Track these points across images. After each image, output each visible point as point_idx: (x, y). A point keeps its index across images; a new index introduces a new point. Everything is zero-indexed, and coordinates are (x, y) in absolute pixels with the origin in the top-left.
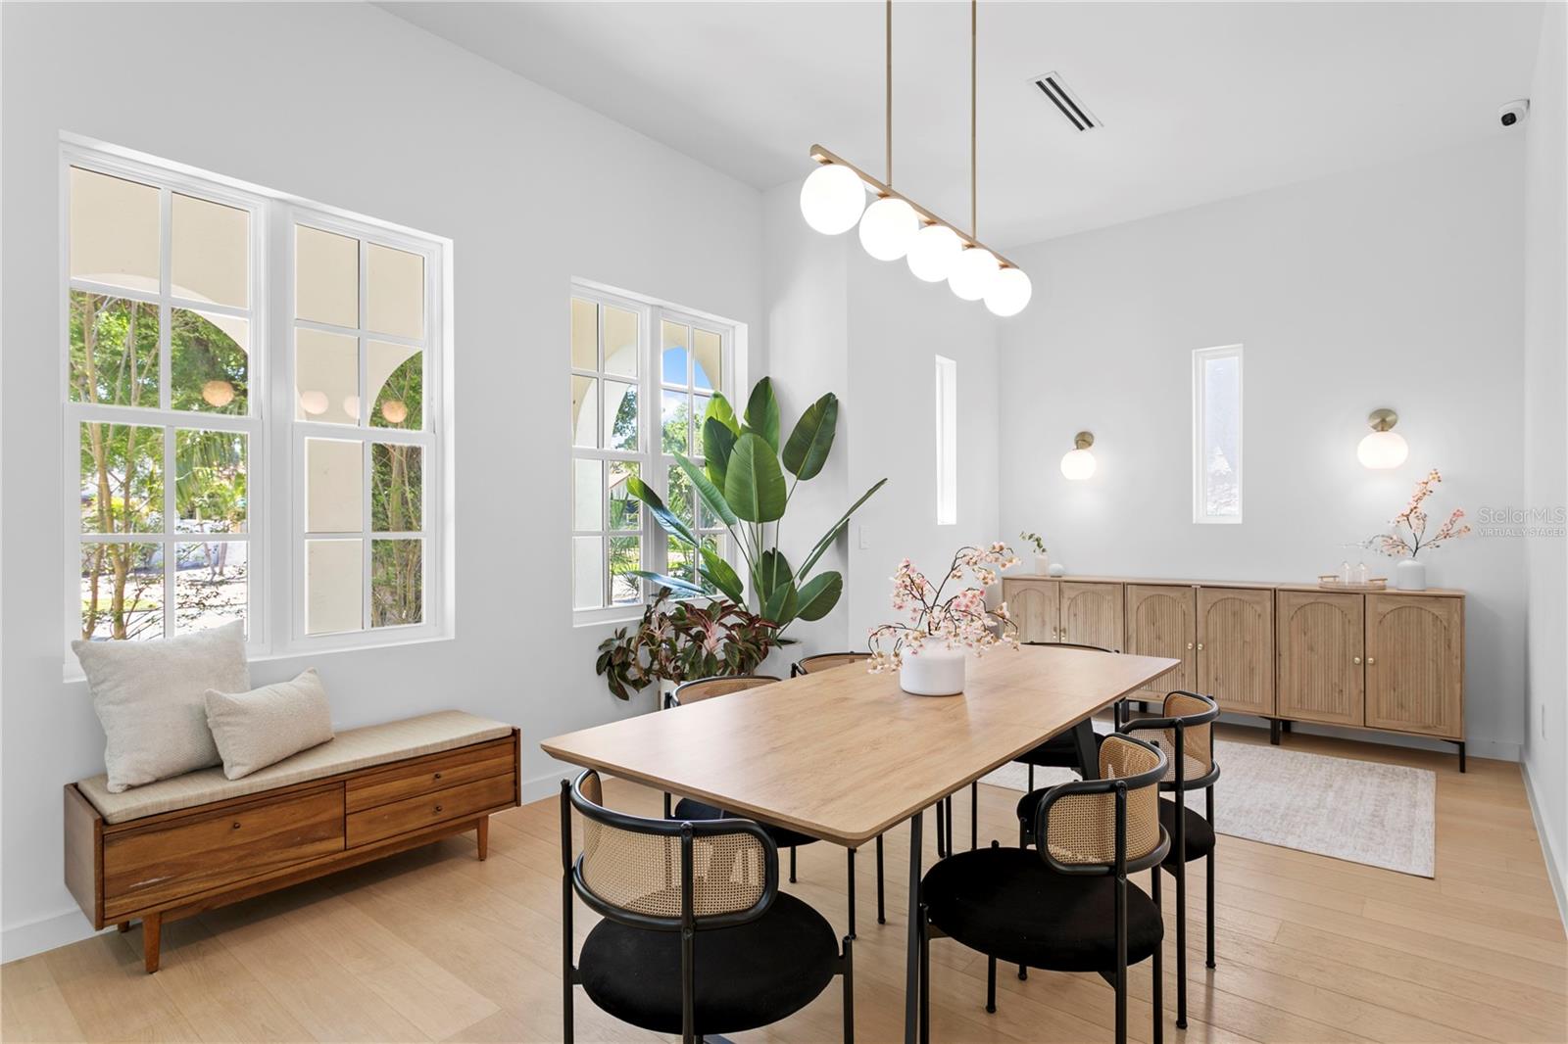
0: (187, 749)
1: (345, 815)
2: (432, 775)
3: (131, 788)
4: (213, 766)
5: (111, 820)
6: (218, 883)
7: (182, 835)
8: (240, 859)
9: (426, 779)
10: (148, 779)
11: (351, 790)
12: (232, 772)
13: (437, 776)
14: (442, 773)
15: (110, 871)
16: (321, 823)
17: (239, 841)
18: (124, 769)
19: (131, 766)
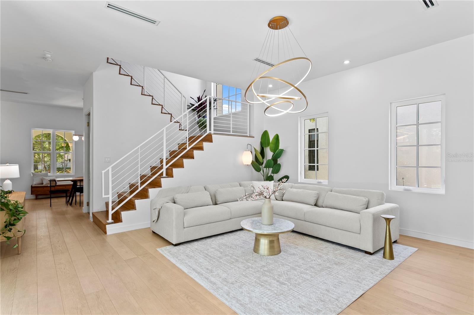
0: (40, 182)
4: (43, 184)
6: (42, 193)
7: (38, 188)
10: (37, 184)
15: (32, 190)
18: (34, 183)
19: (36, 182)
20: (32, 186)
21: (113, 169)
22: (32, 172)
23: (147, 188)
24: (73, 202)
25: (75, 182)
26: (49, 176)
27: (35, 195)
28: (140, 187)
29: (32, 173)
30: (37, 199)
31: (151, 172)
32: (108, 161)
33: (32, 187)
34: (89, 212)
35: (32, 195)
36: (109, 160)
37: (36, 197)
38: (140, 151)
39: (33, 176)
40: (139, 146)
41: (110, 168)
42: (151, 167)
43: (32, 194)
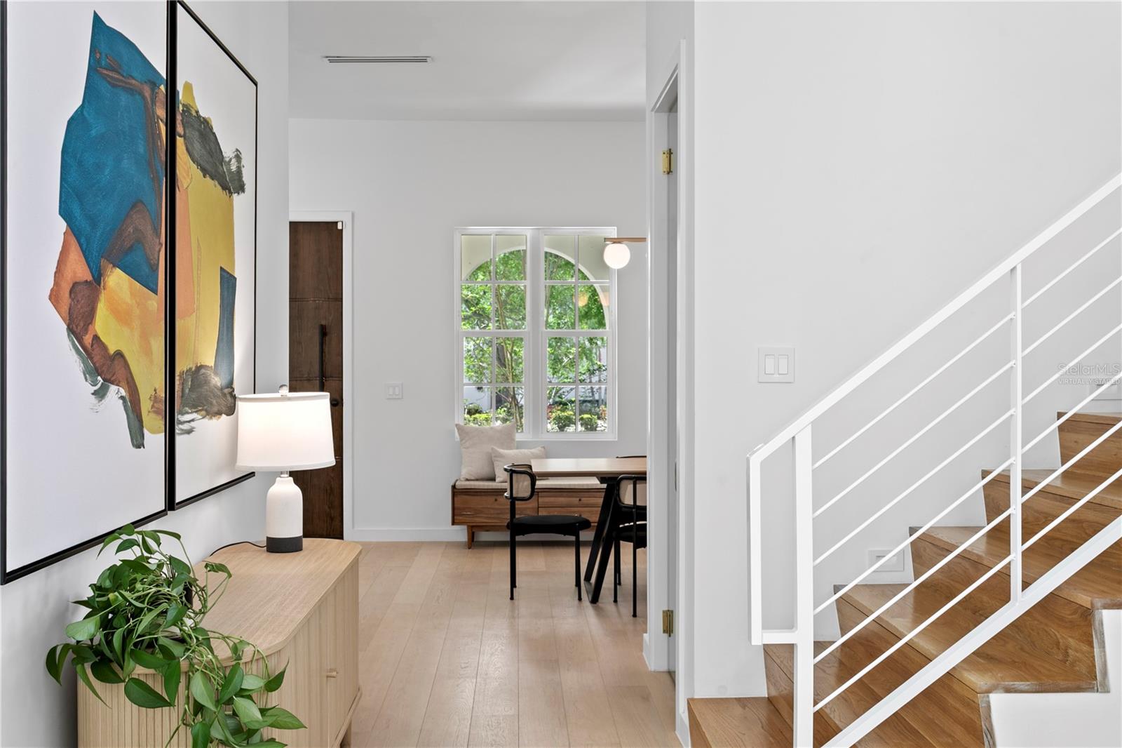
0: (485, 471)
1: (539, 507)
2: (578, 499)
3: (467, 480)
4: (493, 479)
5: (457, 487)
6: (490, 521)
7: (477, 499)
8: (498, 514)
9: (575, 500)
10: (473, 478)
11: (541, 497)
12: (497, 480)
13: (580, 500)
14: (582, 499)
15: (456, 505)
16: (529, 508)
17: (497, 507)
18: (465, 473)
19: (467, 471)
20: (454, 487)
21: (824, 433)
22: (456, 422)
23: (1083, 599)
24: (604, 585)
25: (612, 481)
26: (520, 445)
27: (465, 527)
28: (1026, 585)
29: (457, 425)
30: (472, 543)
31: (1064, 460)
32: (776, 377)
33: (455, 491)
34: (672, 669)
35: (456, 527)
36: (783, 370)
37: (472, 537)
38: (1023, 301)
39: (461, 440)
40: (1015, 259)
41: (801, 429)
42: (1060, 415)
43: (454, 523)
